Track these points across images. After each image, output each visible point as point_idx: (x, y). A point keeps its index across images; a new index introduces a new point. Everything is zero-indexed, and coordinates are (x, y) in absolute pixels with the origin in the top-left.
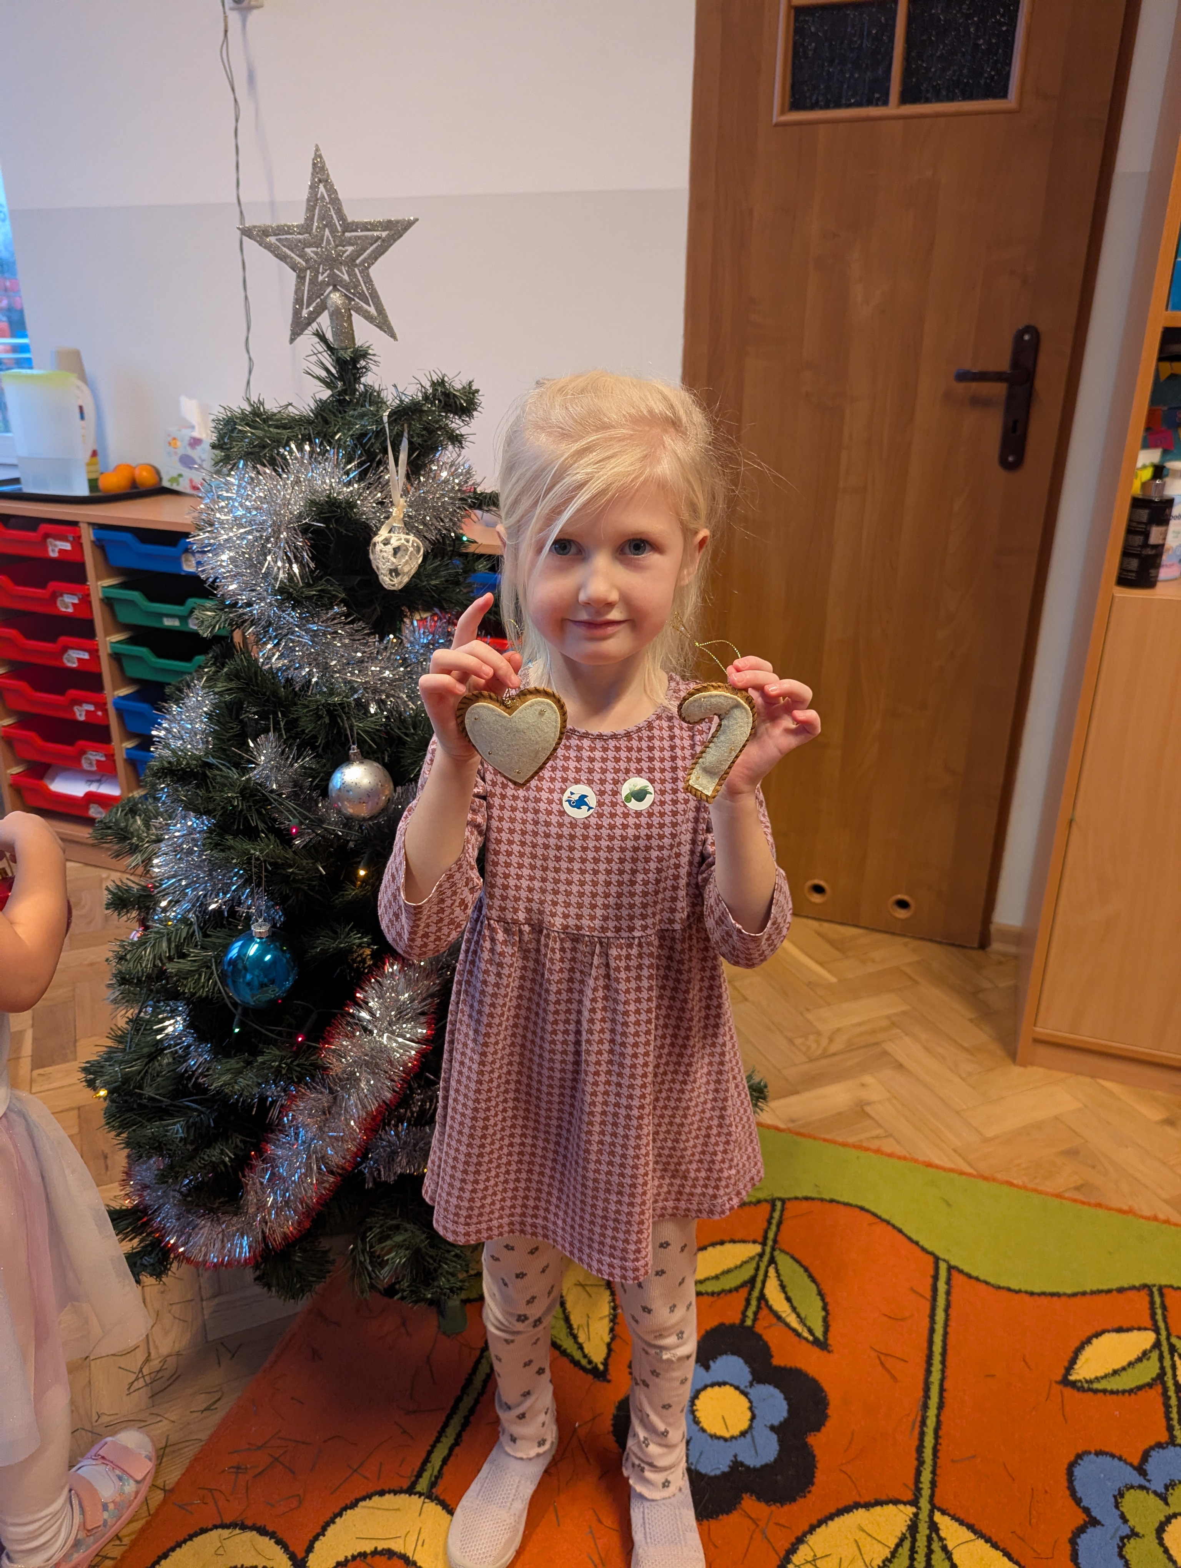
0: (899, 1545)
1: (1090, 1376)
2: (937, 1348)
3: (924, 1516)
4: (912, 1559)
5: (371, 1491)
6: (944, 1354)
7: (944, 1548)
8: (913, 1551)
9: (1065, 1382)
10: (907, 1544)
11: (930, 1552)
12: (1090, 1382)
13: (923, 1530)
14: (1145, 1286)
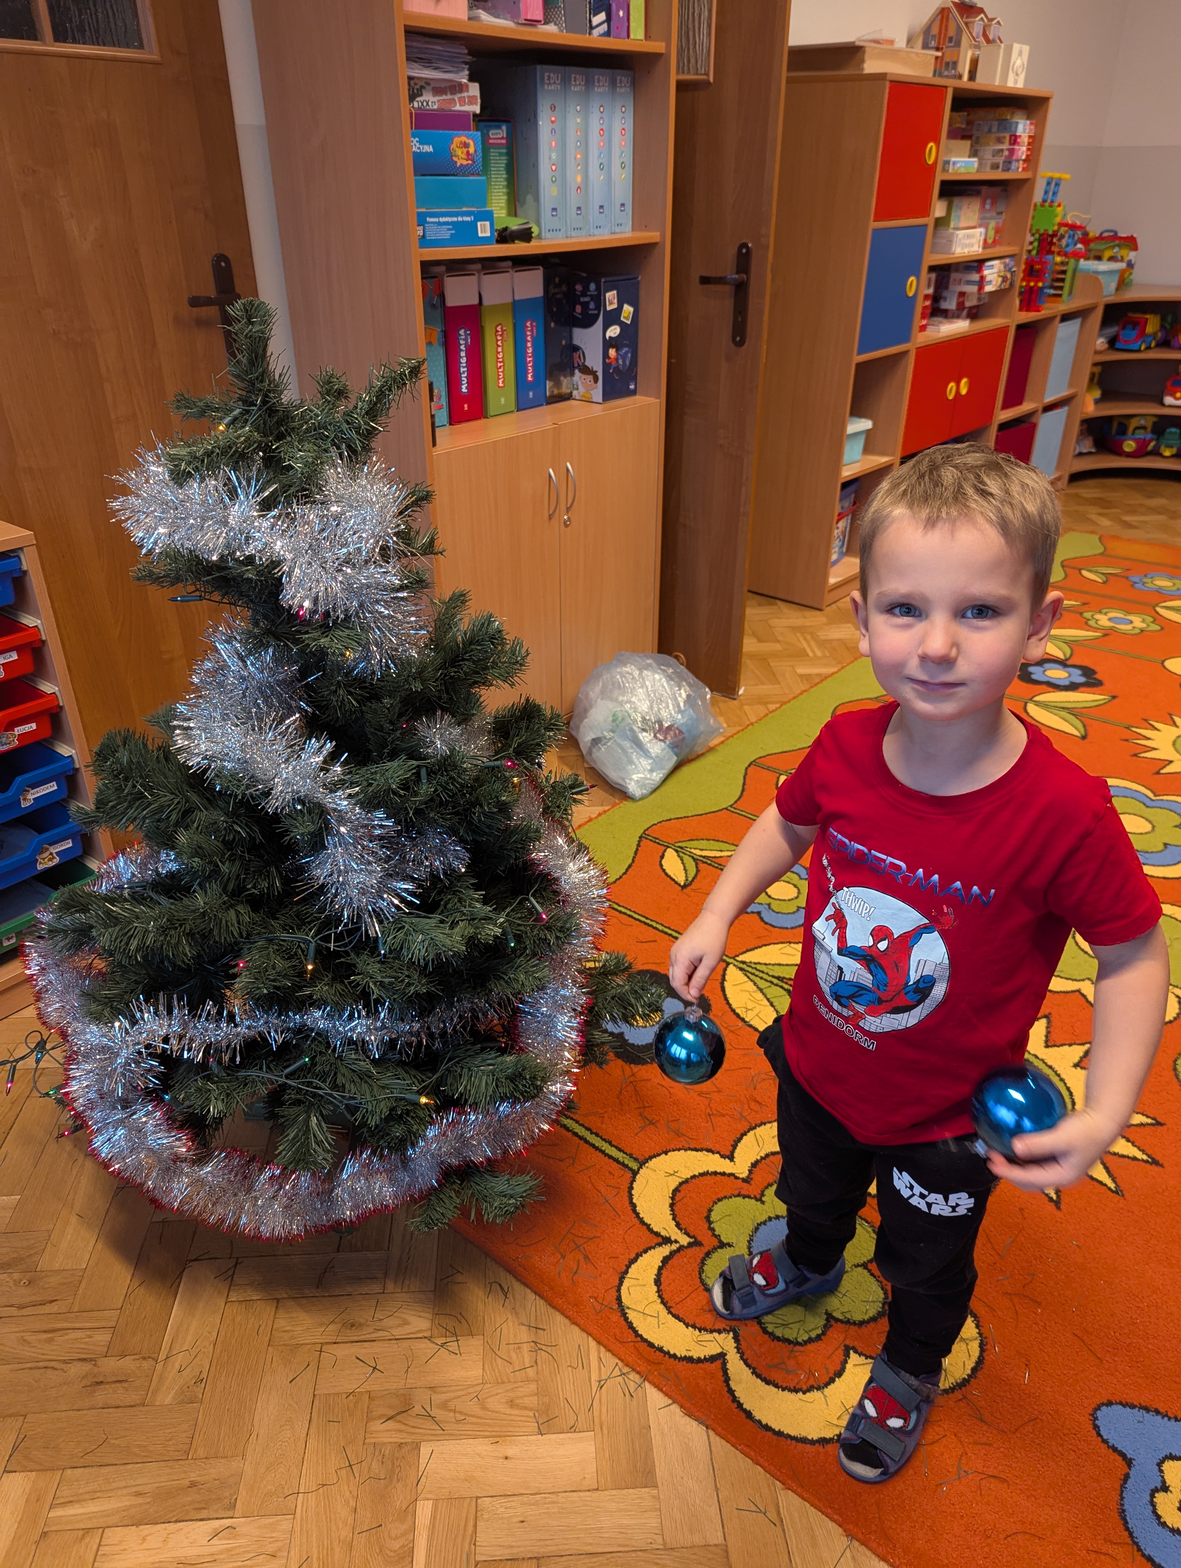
0: (748, 977)
1: (684, 878)
2: (643, 919)
3: (736, 963)
4: (757, 976)
5: (627, 1194)
6: (647, 918)
7: (755, 963)
8: (753, 974)
9: (684, 887)
10: (749, 975)
11: (756, 969)
12: (687, 880)
13: (744, 966)
14: (641, 837)
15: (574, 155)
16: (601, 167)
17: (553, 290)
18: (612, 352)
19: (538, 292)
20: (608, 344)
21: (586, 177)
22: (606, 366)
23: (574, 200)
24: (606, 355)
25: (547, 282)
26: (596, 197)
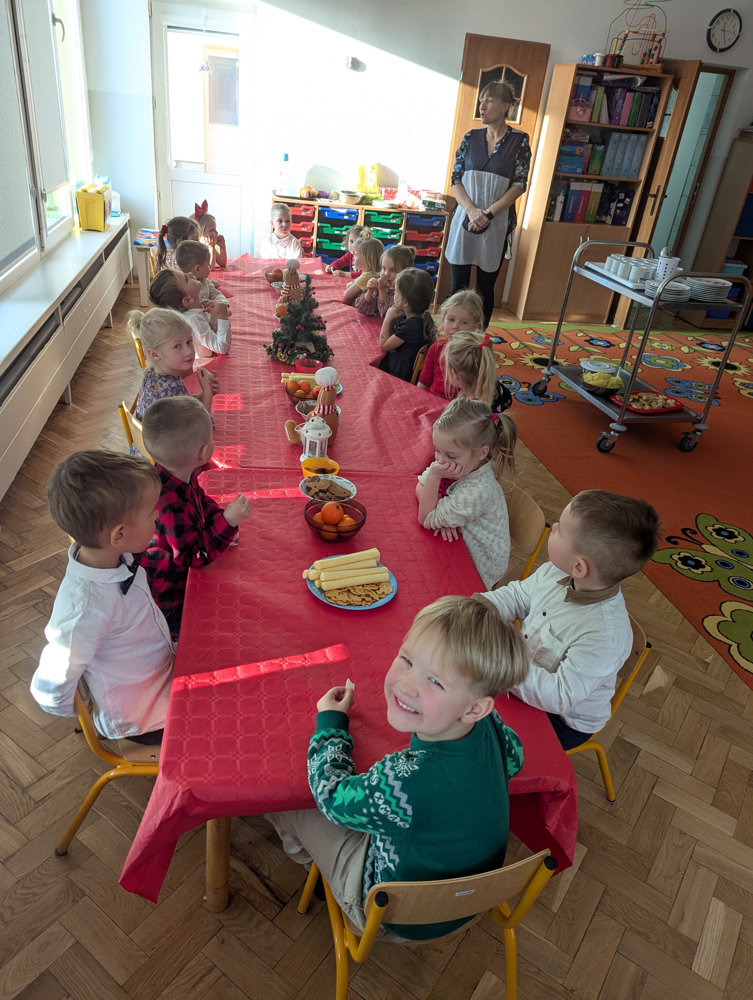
15: (619, 155)
16: (629, 159)
17: (606, 191)
18: (618, 211)
19: (601, 191)
20: (617, 208)
21: (622, 161)
22: (615, 214)
23: (616, 167)
24: (616, 211)
25: (605, 188)
26: (625, 167)
